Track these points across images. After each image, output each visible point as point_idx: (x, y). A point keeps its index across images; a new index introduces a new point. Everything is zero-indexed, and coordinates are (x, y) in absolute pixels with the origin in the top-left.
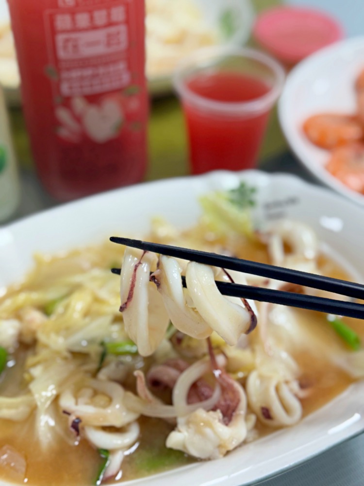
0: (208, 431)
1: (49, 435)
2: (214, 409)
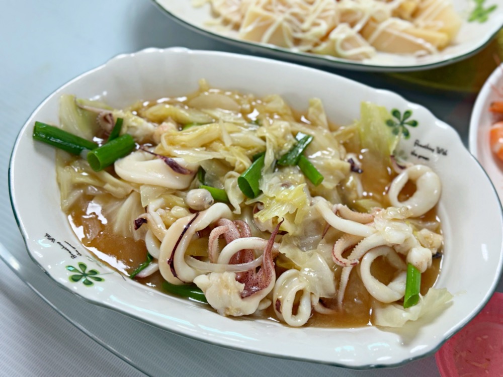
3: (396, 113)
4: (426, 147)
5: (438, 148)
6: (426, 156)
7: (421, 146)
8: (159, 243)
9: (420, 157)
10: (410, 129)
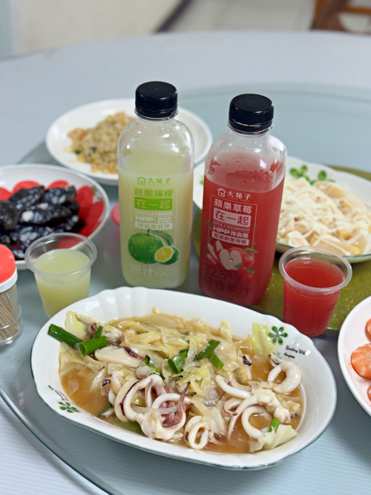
0: (153, 422)
1: (96, 385)
2: (163, 415)
3: (274, 329)
4: (293, 350)
5: (300, 350)
6: (293, 355)
7: (290, 349)
8: (116, 395)
9: (289, 356)
10: (283, 338)
